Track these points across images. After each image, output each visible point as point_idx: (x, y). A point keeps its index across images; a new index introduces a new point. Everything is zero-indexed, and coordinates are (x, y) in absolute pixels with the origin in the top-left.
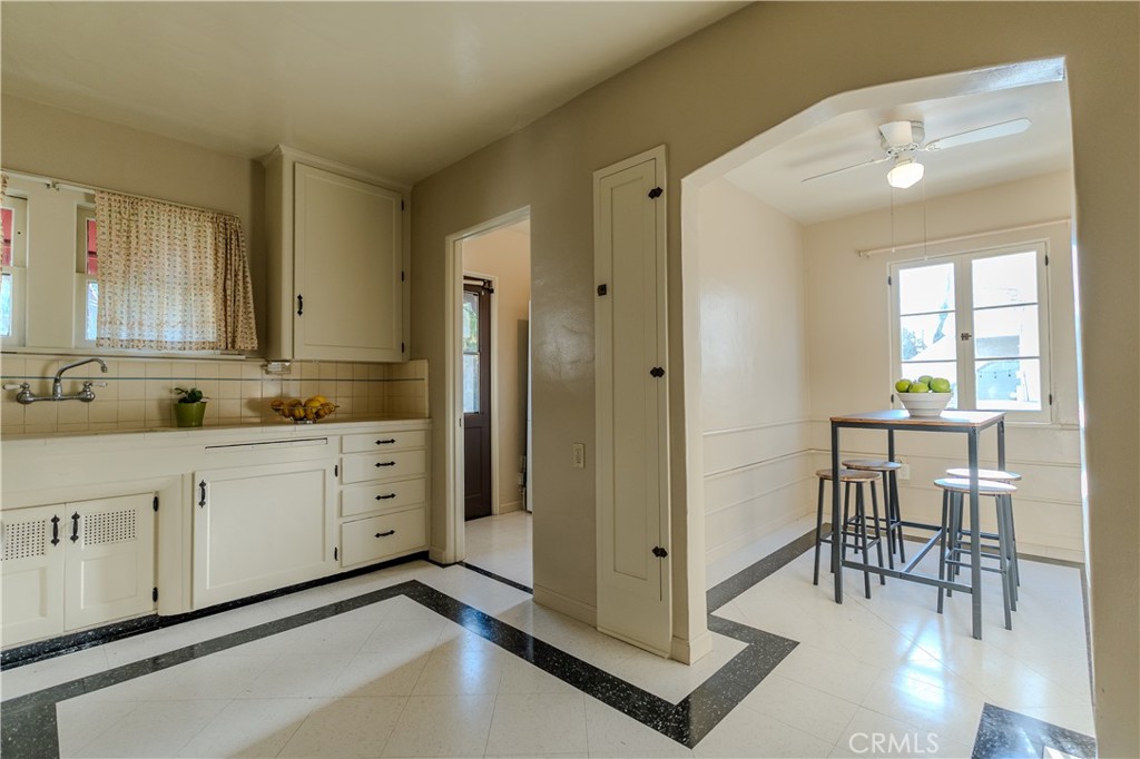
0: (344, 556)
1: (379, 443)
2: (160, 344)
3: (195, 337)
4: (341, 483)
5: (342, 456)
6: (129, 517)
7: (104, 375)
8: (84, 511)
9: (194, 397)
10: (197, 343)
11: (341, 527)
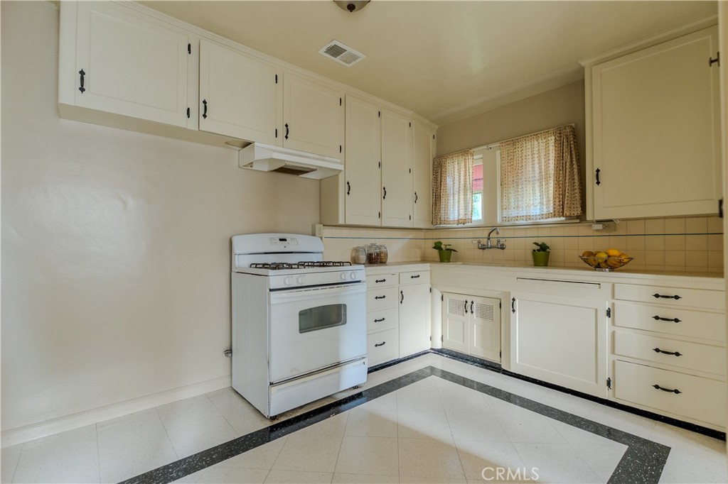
0: (617, 387)
1: (657, 296)
2: (528, 217)
3: (545, 212)
4: (613, 324)
5: (614, 301)
6: (491, 308)
7: (498, 236)
8: (476, 301)
9: (543, 248)
10: (546, 215)
11: (614, 361)
